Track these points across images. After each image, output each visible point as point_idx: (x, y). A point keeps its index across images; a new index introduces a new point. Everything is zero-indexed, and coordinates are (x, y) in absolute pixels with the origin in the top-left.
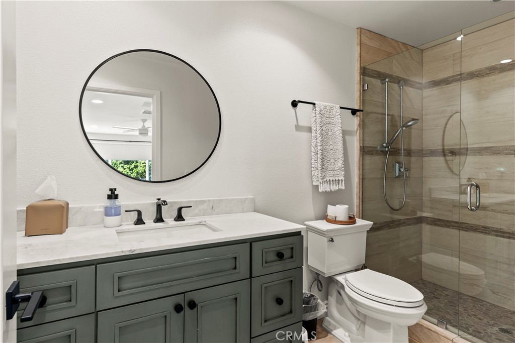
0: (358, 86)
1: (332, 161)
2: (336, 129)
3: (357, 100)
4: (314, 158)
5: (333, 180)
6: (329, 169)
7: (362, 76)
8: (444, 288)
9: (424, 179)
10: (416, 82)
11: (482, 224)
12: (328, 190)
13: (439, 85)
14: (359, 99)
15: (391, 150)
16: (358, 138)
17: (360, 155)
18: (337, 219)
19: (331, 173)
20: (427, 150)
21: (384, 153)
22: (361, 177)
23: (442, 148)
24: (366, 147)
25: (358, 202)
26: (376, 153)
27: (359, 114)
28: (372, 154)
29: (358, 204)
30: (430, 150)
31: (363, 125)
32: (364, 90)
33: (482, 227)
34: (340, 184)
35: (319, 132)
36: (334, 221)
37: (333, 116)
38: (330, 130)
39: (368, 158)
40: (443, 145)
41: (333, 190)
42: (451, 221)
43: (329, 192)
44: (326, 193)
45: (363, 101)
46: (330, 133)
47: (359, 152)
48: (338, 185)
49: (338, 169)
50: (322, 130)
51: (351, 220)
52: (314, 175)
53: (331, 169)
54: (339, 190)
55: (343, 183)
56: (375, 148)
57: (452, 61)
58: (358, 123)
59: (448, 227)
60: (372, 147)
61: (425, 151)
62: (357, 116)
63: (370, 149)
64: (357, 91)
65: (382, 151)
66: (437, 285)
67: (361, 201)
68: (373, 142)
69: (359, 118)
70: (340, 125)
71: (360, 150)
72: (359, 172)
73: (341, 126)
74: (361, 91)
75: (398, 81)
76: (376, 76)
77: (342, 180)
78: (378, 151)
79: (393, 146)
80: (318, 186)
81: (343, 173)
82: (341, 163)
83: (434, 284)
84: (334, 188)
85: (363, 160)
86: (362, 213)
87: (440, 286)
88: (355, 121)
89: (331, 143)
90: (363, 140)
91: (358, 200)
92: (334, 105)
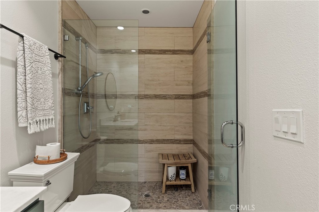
0: (60, 34)
1: (42, 100)
2: (46, 69)
3: (59, 47)
4: (21, 96)
5: (43, 120)
6: (39, 109)
7: (63, 27)
8: (111, 182)
9: (98, 113)
10: (93, 47)
11: (130, 138)
12: (38, 130)
13: (107, 53)
14: (60, 46)
15: (83, 93)
16: (60, 81)
17: (62, 96)
18: (51, 159)
19: (41, 113)
20: (99, 94)
21: (78, 95)
22: (63, 115)
23: (104, 93)
24: (66, 89)
25: (61, 136)
26: (73, 95)
27: (61, 59)
28: (69, 96)
29: (60, 139)
30: (101, 94)
31: (64, 69)
32: (64, 40)
33: (130, 140)
34: (51, 123)
35: (29, 68)
36: (49, 162)
37: (42, 55)
38: (39, 68)
39: (67, 98)
40: (105, 92)
41: (43, 130)
42: (114, 139)
43: (38, 132)
44: (35, 134)
45: (64, 49)
46: (40, 72)
47: (61, 93)
48: (49, 123)
49: (48, 108)
50: (32, 67)
51: (63, 156)
52: (21, 115)
53: (41, 109)
54: (49, 128)
55: (53, 122)
56: (72, 90)
57: (114, 40)
58: (60, 67)
59: (112, 143)
60: (70, 89)
61: (98, 95)
62: (59, 61)
63: (68, 91)
64: (59, 39)
65: (76, 93)
66: (106, 182)
67: (63, 135)
68: (71, 86)
69: (60, 63)
70: (49, 65)
71: (62, 91)
72: (61, 110)
73: (50, 67)
74: (63, 40)
75: (85, 42)
76: (73, 32)
77: (52, 119)
78: (74, 93)
79: (84, 90)
80: (27, 127)
81: (53, 112)
82: (51, 102)
83: (104, 182)
84: (44, 127)
85: (64, 100)
86: (63, 146)
87: (108, 182)
88: (58, 65)
89: (41, 82)
90: (64, 83)
91: (60, 135)
92: (43, 45)
